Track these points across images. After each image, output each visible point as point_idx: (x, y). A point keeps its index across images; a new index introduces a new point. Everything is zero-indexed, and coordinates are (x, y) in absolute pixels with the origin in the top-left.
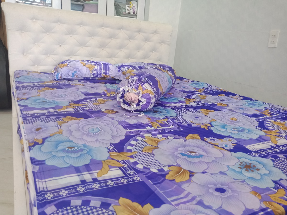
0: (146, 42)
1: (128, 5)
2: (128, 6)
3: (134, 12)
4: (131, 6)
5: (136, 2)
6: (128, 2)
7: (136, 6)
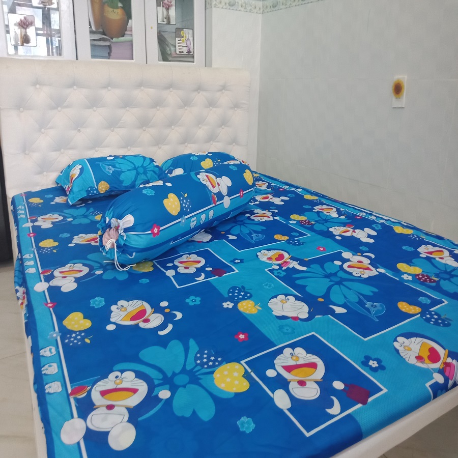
0: (211, 108)
1: (179, 37)
2: (179, 39)
3: (189, 50)
4: (184, 38)
5: (191, 31)
6: (178, 32)
7: (191, 39)
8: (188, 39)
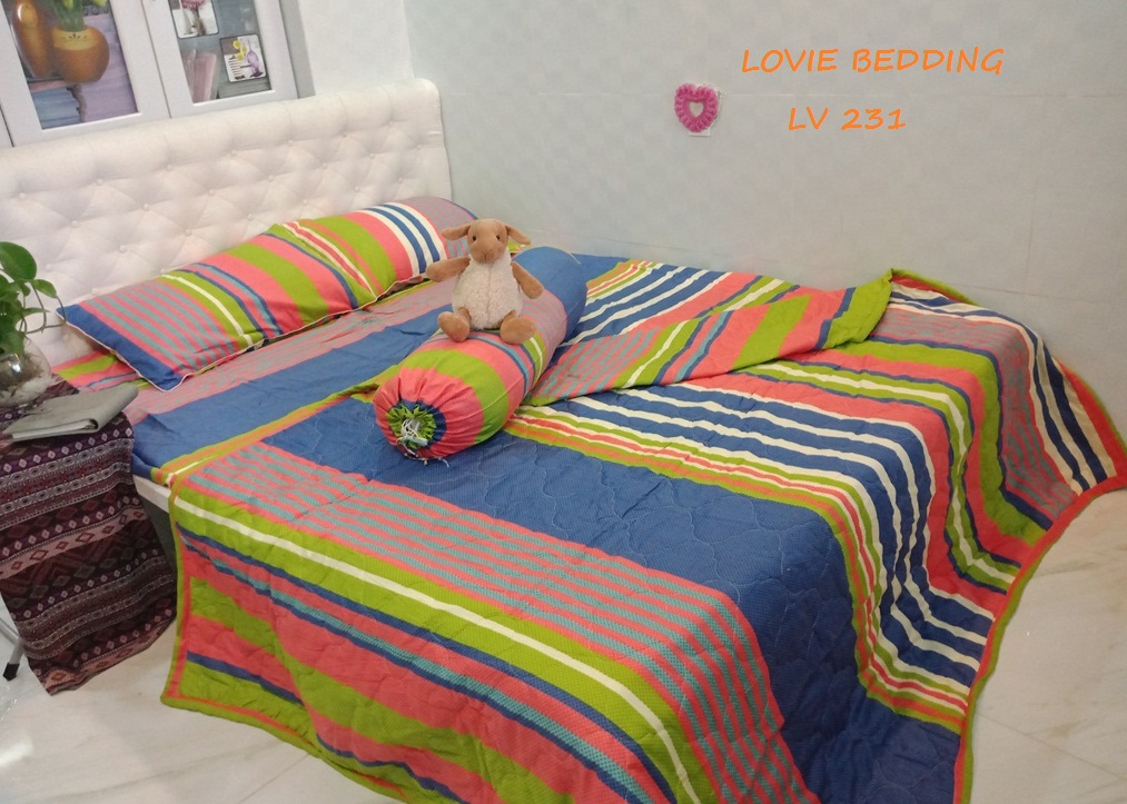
1: (227, 53)
2: (231, 56)
3: (257, 70)
4: (242, 53)
5: (254, 38)
6: (225, 44)
7: (257, 51)
8: (251, 52)
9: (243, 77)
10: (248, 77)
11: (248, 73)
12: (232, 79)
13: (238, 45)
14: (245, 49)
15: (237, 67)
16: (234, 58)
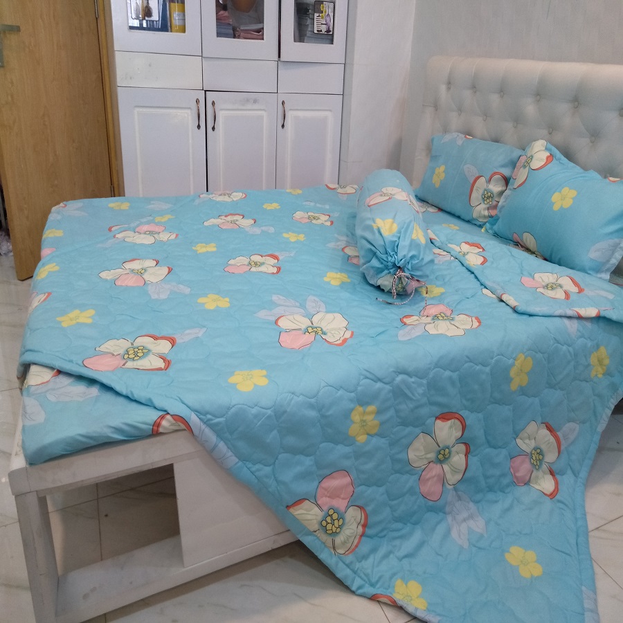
1: (317, 13)
3: (329, 28)
5: (331, 5)
6: (317, 6)
7: (331, 15)
9: (321, 31)
10: (323, 32)
11: (324, 28)
12: (316, 32)
13: (323, 7)
14: (325, 12)
15: (319, 24)
16: (319, 16)
